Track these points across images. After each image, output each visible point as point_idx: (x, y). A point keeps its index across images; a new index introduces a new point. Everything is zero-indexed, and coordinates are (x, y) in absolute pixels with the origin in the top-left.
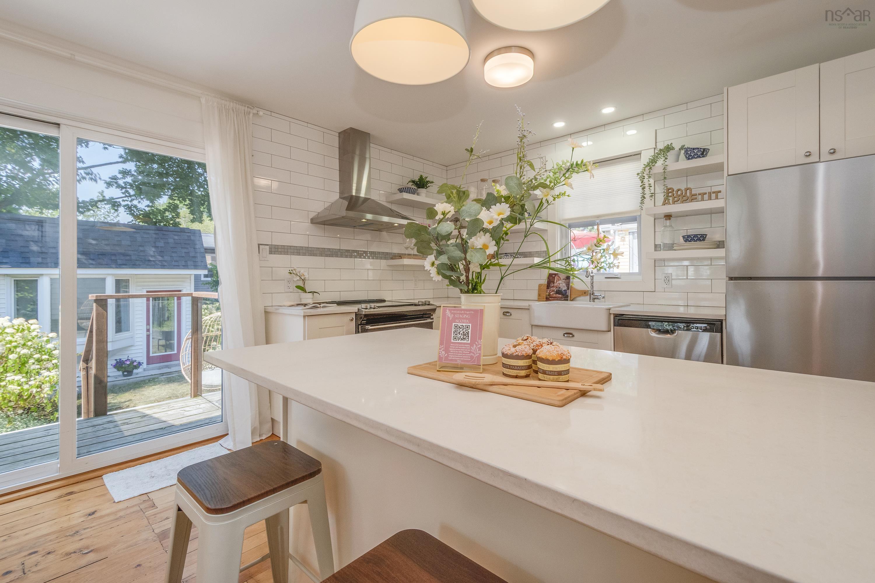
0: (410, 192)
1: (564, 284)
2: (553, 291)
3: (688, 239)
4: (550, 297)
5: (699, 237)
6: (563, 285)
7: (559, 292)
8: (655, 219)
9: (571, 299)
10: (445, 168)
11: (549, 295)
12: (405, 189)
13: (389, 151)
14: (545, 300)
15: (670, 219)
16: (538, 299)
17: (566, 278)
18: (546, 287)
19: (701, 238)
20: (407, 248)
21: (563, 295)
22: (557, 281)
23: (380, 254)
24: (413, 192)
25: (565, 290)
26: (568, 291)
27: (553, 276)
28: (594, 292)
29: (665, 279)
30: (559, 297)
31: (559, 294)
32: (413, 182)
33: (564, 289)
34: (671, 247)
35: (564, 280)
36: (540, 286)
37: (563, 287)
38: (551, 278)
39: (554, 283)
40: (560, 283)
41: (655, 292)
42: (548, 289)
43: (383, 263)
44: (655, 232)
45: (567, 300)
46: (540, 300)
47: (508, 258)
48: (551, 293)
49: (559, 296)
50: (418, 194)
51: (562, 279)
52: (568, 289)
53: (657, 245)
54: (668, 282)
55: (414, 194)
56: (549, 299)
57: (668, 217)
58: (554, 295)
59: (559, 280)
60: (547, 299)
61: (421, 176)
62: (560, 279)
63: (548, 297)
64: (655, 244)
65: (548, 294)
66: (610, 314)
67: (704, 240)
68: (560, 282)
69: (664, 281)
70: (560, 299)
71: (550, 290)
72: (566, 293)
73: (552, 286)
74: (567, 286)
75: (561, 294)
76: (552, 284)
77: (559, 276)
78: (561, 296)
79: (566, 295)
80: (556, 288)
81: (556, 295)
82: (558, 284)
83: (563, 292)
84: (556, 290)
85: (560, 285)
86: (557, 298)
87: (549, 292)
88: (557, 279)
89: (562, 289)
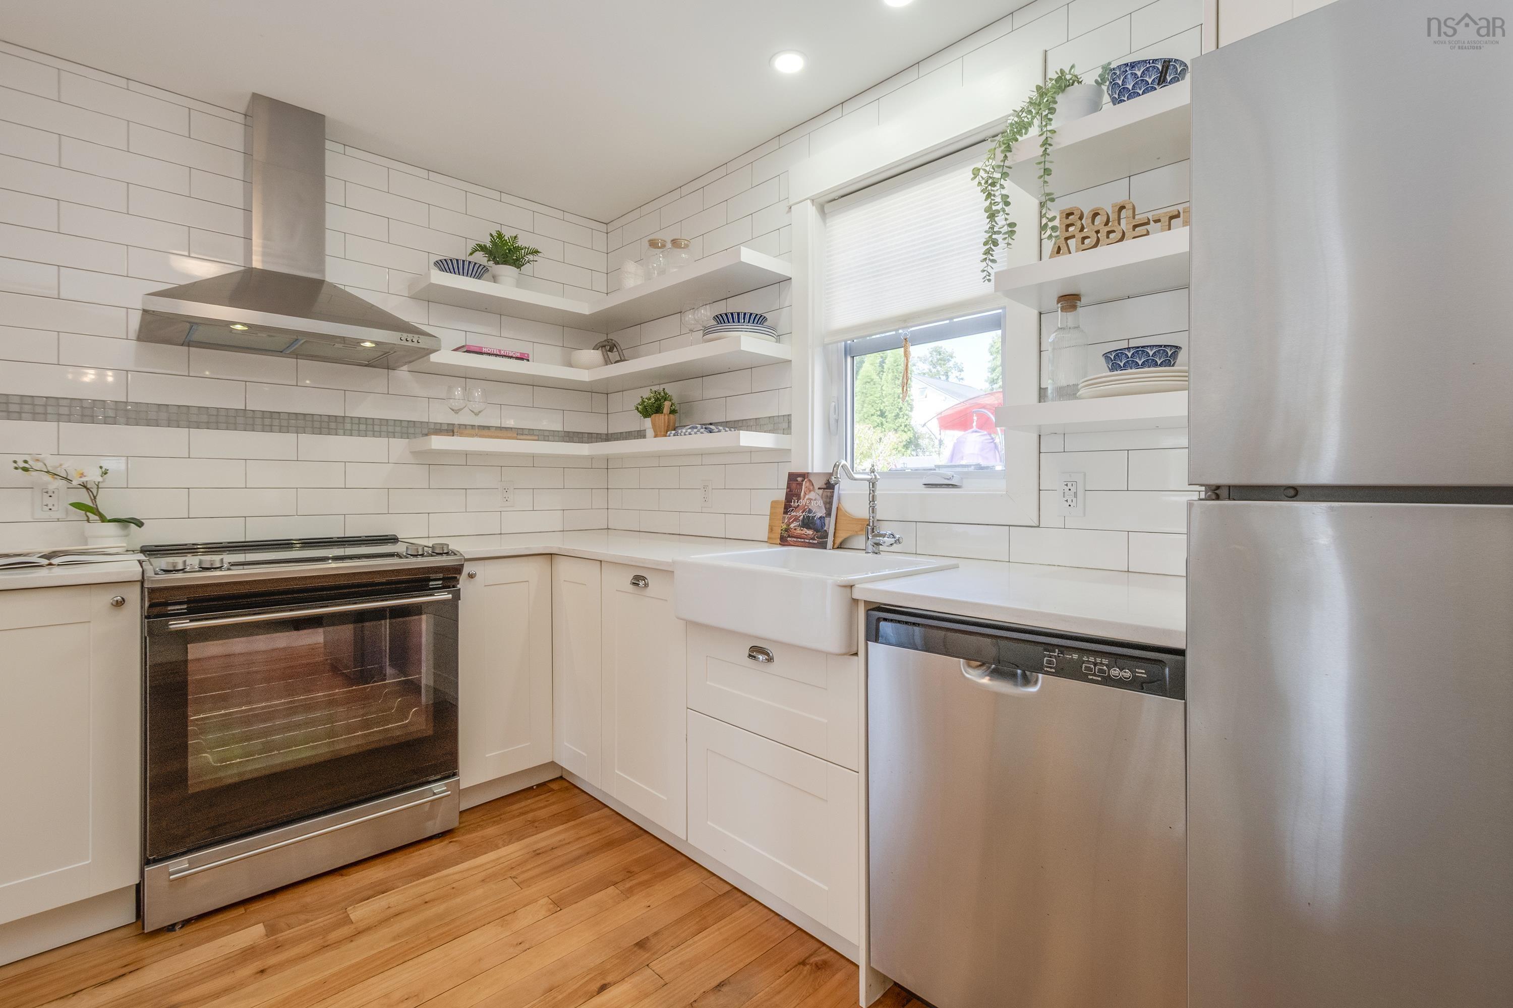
0: (470, 272)
1: (820, 503)
2: (796, 519)
3: (1118, 360)
4: (789, 536)
5: (1151, 353)
6: (818, 503)
7: (807, 523)
8: (1040, 314)
9: (838, 541)
10: (603, 227)
11: (786, 530)
12: (449, 262)
13: (424, 173)
14: (778, 541)
16: (769, 538)
17: (825, 486)
18: (782, 510)
20: (456, 411)
21: (817, 530)
22: (805, 494)
23: (387, 425)
24: (478, 272)
25: (821, 518)
26: (827, 520)
27: (799, 479)
28: (877, 525)
29: (1067, 489)
31: (809, 528)
32: (482, 248)
33: (819, 515)
35: (821, 491)
36: (774, 504)
37: (819, 510)
38: (794, 485)
39: (799, 499)
40: (811, 500)
41: (1038, 527)
43: (399, 446)
44: (1040, 351)
45: (823, 546)
46: (771, 541)
47: (696, 433)
48: (792, 526)
49: (808, 533)
50: (495, 279)
51: (816, 487)
52: (829, 514)
53: (1043, 389)
54: (1074, 500)
55: (479, 278)
56: (787, 541)
57: (1070, 299)
58: (798, 531)
59: (810, 491)
60: (784, 541)
61: (500, 235)
62: (812, 488)
64: (1040, 388)
65: (784, 527)
66: (855, 601)
68: (812, 495)
69: (1064, 496)
70: (809, 543)
71: (790, 516)
72: (822, 528)
73: (794, 507)
74: (828, 506)
75: (811, 529)
76: (794, 502)
77: (810, 481)
78: (813, 534)
79: (823, 530)
80: (803, 512)
81: (803, 532)
82: (807, 500)
83: (818, 522)
84: (802, 517)
85: (812, 505)
86: (802, 539)
87: (786, 521)
88: (807, 487)
89: (814, 513)
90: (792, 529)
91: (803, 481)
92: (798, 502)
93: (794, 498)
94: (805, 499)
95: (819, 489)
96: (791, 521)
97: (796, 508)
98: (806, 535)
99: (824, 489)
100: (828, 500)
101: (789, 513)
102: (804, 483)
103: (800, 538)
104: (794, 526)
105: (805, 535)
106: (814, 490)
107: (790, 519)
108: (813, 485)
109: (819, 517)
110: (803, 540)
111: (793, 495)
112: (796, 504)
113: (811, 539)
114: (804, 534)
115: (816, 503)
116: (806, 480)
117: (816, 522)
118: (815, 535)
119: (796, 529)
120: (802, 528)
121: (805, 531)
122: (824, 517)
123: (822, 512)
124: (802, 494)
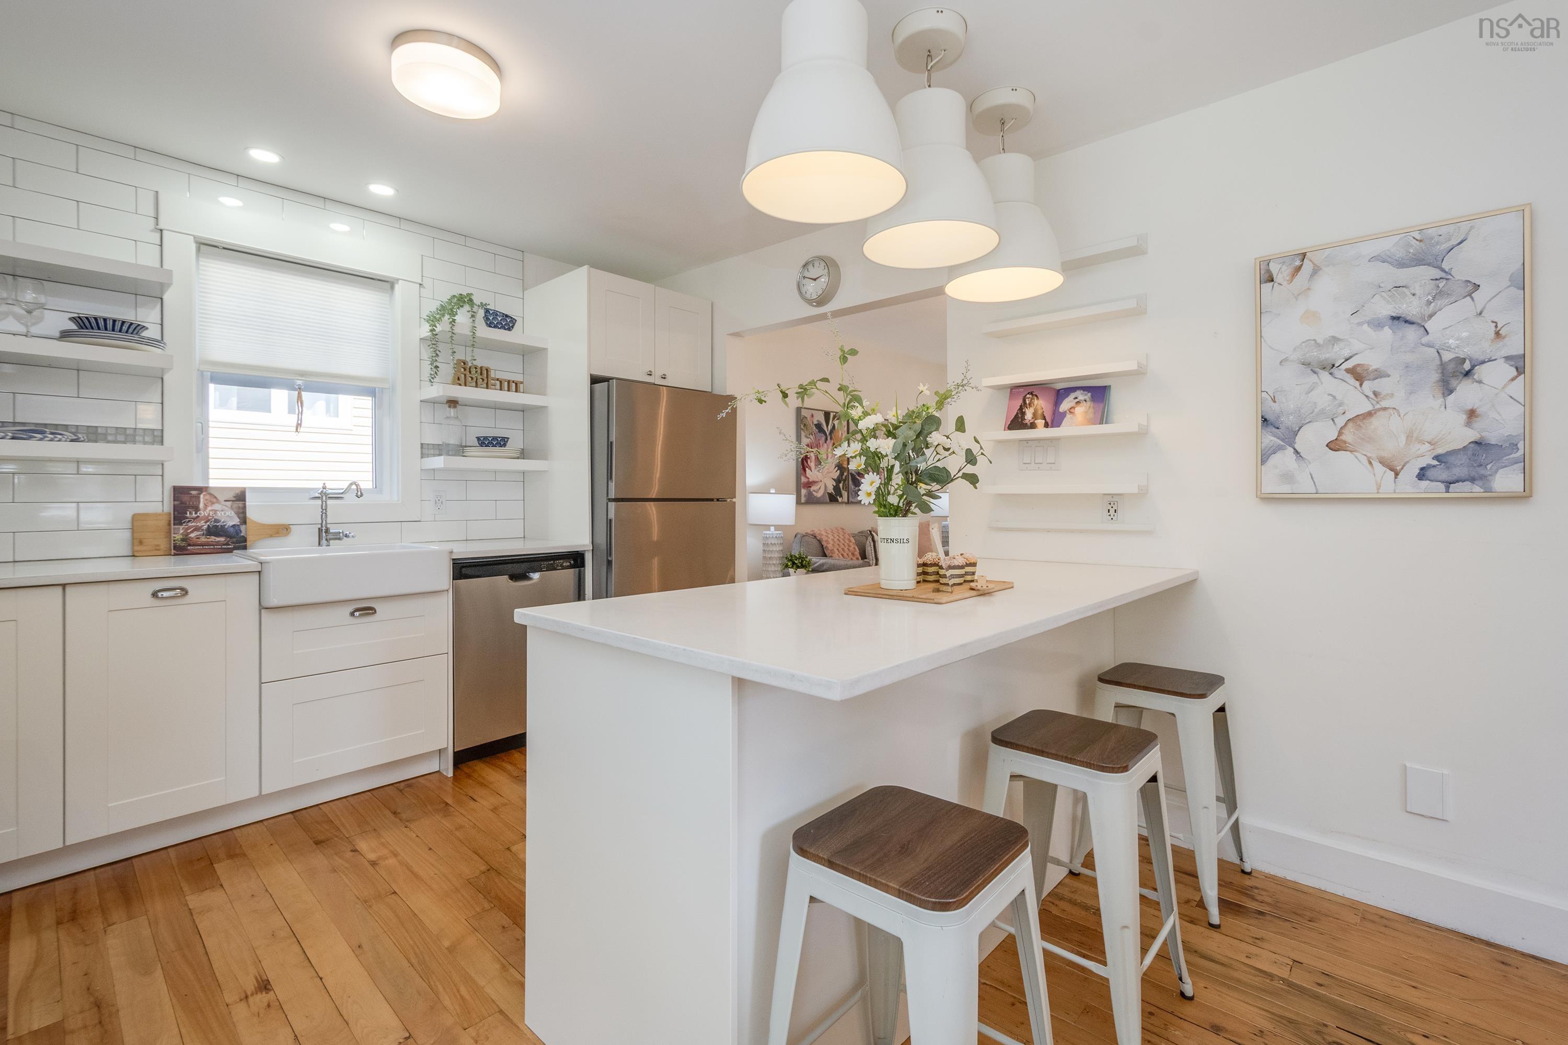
1: (231, 513)
2: (197, 529)
3: (484, 442)
4: (189, 545)
5: (498, 440)
6: (228, 513)
7: (215, 530)
8: (421, 401)
11: (183, 540)
14: (166, 553)
15: (455, 407)
16: (137, 551)
17: (235, 499)
18: (171, 521)
19: (501, 442)
21: (231, 537)
22: (206, 506)
25: (234, 526)
27: (194, 492)
28: (329, 526)
29: (437, 499)
30: (218, 543)
31: (218, 535)
33: (231, 523)
34: (460, 450)
35: (229, 504)
37: (229, 518)
38: (186, 498)
39: (197, 509)
40: (216, 511)
41: (422, 521)
42: (181, 524)
44: (421, 422)
46: (146, 555)
48: (192, 535)
49: (218, 539)
51: (221, 498)
53: (425, 445)
56: (187, 550)
57: (453, 403)
58: (203, 539)
59: (213, 503)
60: (182, 551)
62: (214, 500)
63: (183, 544)
64: (421, 445)
65: (178, 537)
66: (451, 559)
68: (216, 507)
69: (436, 504)
70: (221, 548)
71: (186, 527)
72: (238, 534)
73: (191, 518)
74: (241, 515)
75: (223, 536)
76: (191, 513)
77: (210, 494)
78: (225, 540)
79: (239, 536)
80: (206, 522)
81: (210, 540)
82: (209, 511)
83: (232, 529)
84: (206, 526)
86: (210, 546)
87: (181, 532)
88: (207, 500)
89: (223, 522)
90: (192, 538)
91: (200, 494)
92: (196, 513)
94: (207, 511)
95: (225, 501)
96: (188, 531)
98: (216, 542)
99: (233, 501)
100: (241, 511)
101: (184, 524)
102: (202, 496)
103: (208, 546)
104: (194, 535)
105: (214, 542)
106: (218, 501)
107: (187, 529)
108: (216, 497)
109: (231, 525)
110: (212, 547)
111: (189, 507)
112: (194, 515)
113: (224, 545)
114: (212, 541)
115: (225, 514)
116: (204, 493)
117: (228, 530)
118: (229, 541)
119: (198, 538)
120: (208, 537)
121: (213, 538)
122: (238, 525)
123: (234, 521)
124: (201, 506)
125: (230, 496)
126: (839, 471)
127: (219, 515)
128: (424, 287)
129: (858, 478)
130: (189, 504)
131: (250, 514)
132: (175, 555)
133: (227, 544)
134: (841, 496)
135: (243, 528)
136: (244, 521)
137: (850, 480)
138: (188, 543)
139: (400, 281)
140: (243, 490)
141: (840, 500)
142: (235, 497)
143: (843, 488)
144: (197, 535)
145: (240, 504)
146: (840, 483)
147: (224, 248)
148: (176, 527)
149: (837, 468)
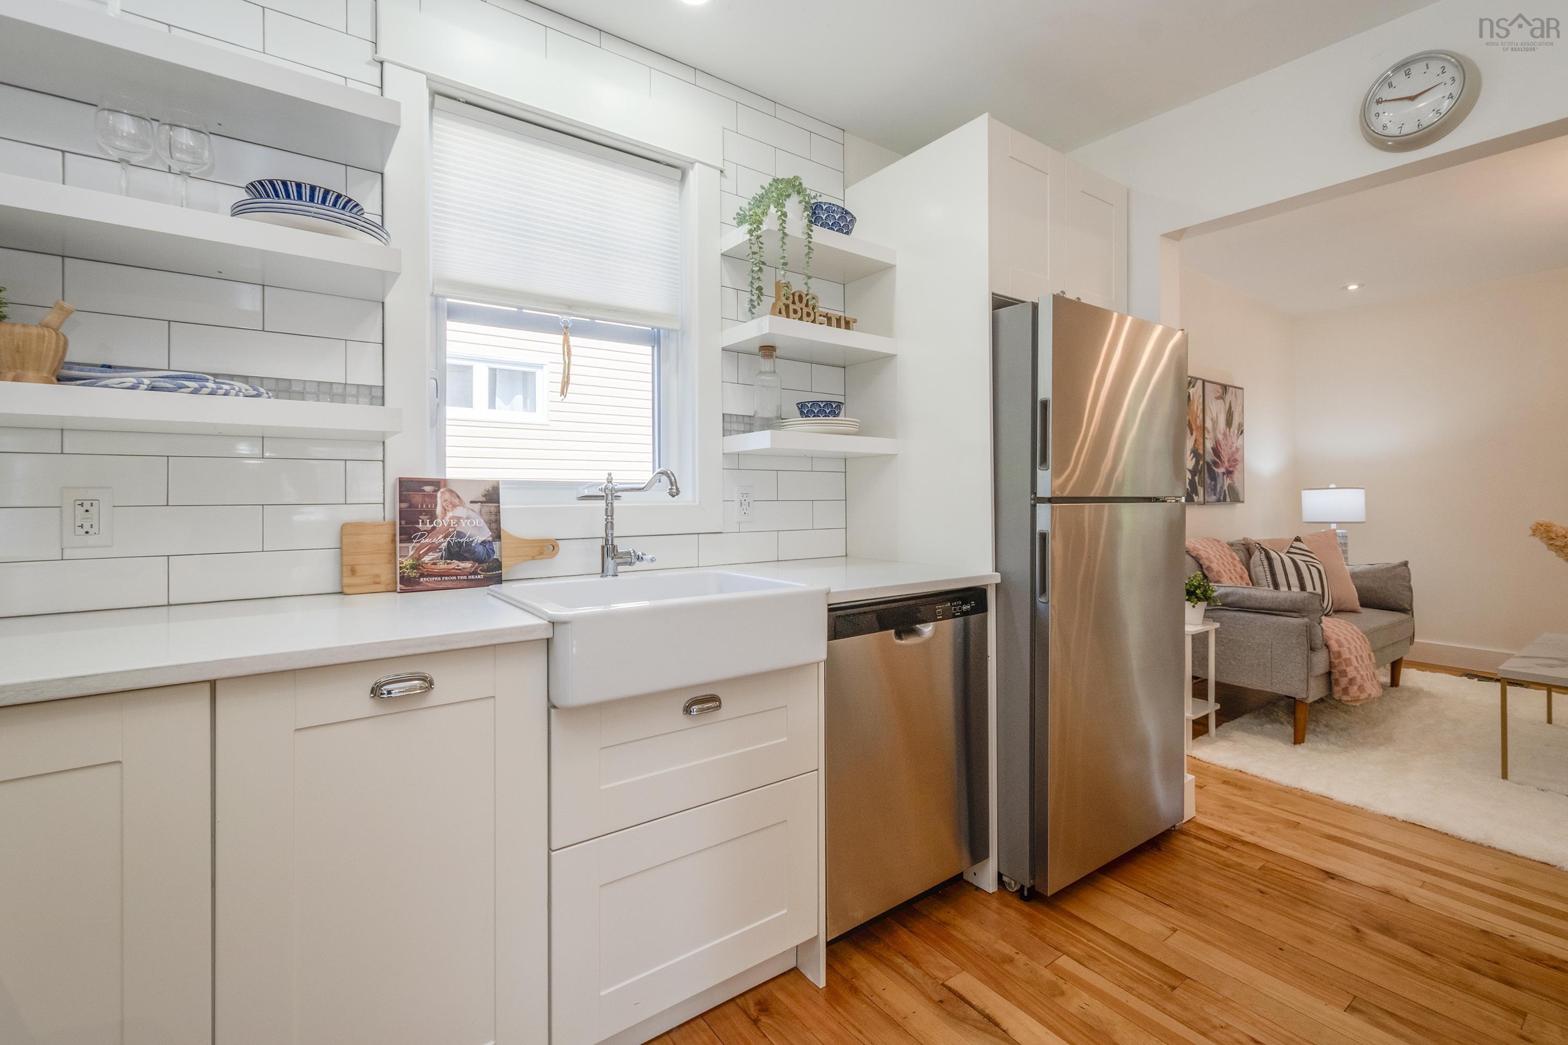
1: (480, 522)
2: (433, 548)
3: (807, 410)
4: (422, 575)
6: (475, 522)
7: (458, 550)
8: (723, 349)
11: (413, 567)
14: (392, 588)
15: (771, 356)
17: (484, 499)
19: (830, 410)
21: (480, 561)
22: (445, 510)
25: (483, 543)
27: (428, 489)
28: (616, 542)
29: (743, 500)
30: (462, 572)
31: (462, 559)
33: (480, 539)
34: (777, 421)
35: (477, 507)
36: (348, 532)
37: (476, 530)
38: (417, 498)
39: (432, 516)
40: (459, 518)
41: (722, 533)
42: (410, 540)
44: (722, 382)
45: (499, 580)
46: (360, 591)
48: (426, 559)
49: (462, 565)
51: (466, 499)
53: (729, 416)
54: (748, 508)
56: (419, 583)
57: (769, 350)
58: (442, 566)
59: (454, 506)
60: (409, 584)
62: (457, 501)
63: (414, 574)
64: (725, 414)
65: (407, 562)
67: (835, 414)
68: (460, 512)
69: (741, 506)
70: (468, 580)
71: (418, 545)
72: (490, 557)
73: (424, 531)
74: (494, 526)
75: (469, 560)
76: (424, 522)
77: (451, 491)
78: (471, 567)
79: (492, 558)
80: (445, 537)
81: (451, 567)
82: (450, 519)
84: (445, 544)
85: (464, 525)
86: (452, 576)
87: (411, 553)
88: (446, 501)
89: (469, 537)
90: (426, 564)
91: (436, 491)
92: (431, 523)
93: (421, 517)
94: (447, 518)
95: (472, 502)
96: (421, 553)
97: (429, 532)
98: (460, 570)
99: (482, 502)
100: (493, 518)
101: (415, 541)
102: (439, 494)
103: (448, 576)
104: (429, 559)
105: (457, 569)
106: (462, 503)
107: (420, 549)
108: (458, 497)
109: (479, 542)
110: (454, 578)
111: (421, 513)
112: (428, 525)
113: (471, 574)
114: (454, 569)
115: (471, 523)
116: (441, 490)
117: (476, 550)
118: (477, 568)
119: (435, 564)
120: (449, 561)
121: (455, 564)
122: (489, 541)
123: (485, 536)
124: (439, 510)
125: (478, 494)
126: (1194, 459)
127: (464, 527)
128: (726, 177)
129: (1214, 468)
130: (422, 507)
131: (507, 525)
132: (402, 591)
133: (475, 573)
134: (1197, 494)
135: (496, 545)
136: (498, 536)
137: (1206, 471)
138: (420, 572)
139: (697, 164)
140: (496, 485)
141: (1196, 498)
142: (485, 496)
143: (1199, 483)
144: (433, 560)
145: (491, 507)
146: (1196, 476)
147: (467, 103)
148: (404, 545)
149: (1192, 454)
